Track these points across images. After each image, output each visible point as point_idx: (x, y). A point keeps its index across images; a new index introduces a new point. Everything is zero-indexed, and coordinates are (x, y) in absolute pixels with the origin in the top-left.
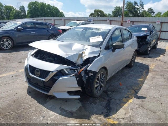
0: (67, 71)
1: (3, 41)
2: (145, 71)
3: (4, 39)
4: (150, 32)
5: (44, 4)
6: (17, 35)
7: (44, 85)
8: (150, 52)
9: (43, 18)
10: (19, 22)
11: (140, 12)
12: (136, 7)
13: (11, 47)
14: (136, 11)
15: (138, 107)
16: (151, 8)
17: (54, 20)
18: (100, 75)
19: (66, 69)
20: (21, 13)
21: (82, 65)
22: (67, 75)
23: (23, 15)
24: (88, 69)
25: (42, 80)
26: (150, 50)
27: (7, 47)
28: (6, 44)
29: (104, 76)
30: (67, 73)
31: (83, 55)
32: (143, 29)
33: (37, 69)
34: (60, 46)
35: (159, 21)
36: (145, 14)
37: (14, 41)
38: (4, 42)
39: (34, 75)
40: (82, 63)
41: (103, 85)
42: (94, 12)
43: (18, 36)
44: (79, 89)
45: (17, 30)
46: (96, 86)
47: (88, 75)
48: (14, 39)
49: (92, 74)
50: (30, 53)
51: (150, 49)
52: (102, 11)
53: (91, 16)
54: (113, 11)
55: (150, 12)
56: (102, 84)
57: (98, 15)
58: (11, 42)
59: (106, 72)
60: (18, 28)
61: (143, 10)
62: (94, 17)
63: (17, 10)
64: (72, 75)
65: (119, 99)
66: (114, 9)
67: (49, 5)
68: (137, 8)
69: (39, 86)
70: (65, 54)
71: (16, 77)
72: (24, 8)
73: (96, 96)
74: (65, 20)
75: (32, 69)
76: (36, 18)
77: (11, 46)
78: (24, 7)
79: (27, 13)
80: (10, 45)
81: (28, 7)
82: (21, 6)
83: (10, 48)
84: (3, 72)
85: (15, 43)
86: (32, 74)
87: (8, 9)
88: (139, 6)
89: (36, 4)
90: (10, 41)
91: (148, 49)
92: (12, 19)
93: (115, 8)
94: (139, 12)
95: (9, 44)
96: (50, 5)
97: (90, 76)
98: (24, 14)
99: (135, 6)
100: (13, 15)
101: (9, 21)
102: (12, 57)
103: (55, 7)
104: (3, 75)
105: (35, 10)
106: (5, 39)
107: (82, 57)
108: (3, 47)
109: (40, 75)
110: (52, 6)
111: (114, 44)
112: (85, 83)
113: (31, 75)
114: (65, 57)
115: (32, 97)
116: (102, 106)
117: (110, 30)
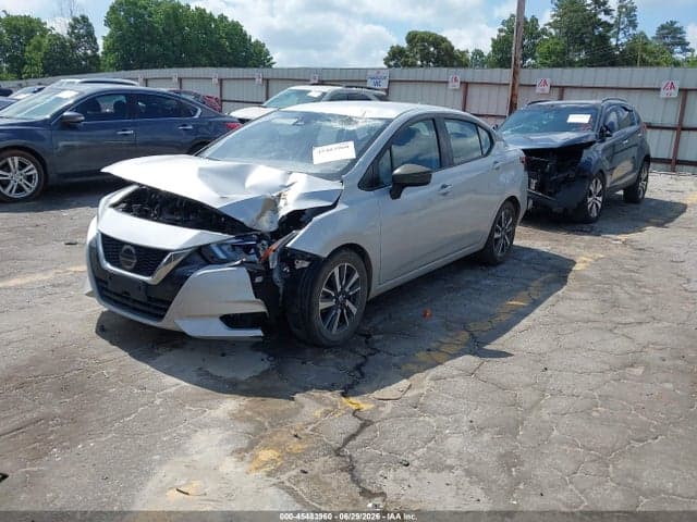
0: (221, 250)
1: (6, 167)
2: (542, 279)
3: (9, 160)
4: (602, 131)
5: (182, 7)
6: (61, 144)
7: (149, 298)
8: (600, 212)
9: (175, 72)
10: (68, 91)
11: (619, 40)
12: (602, 17)
13: (37, 189)
14: (604, 39)
15: (460, 375)
16: (673, 23)
17: (221, 81)
18: (336, 270)
19: (220, 245)
20: (74, 47)
21: (276, 235)
22: (222, 262)
23: (86, 57)
24: (289, 245)
25: (144, 282)
26: (602, 203)
27: (20, 189)
28: (16, 177)
29: (356, 276)
30: (222, 256)
31: (282, 203)
32: (573, 119)
33: (126, 247)
34: (203, 173)
35: (672, 86)
36: (645, 50)
37: (50, 169)
38: (9, 171)
39: (119, 266)
40: (274, 228)
41: (354, 310)
42: (404, 45)
43: (65, 146)
44: (260, 308)
45: (60, 123)
46: (323, 305)
47: (292, 266)
48: (47, 161)
49: (306, 264)
50: (107, 201)
51: (600, 199)
52: (444, 40)
53: (392, 63)
54: (493, 40)
55: (668, 41)
56: (348, 303)
57: (426, 57)
58: (35, 171)
59: (363, 265)
60: (65, 114)
61: (631, 31)
62: (406, 65)
63: (58, 37)
64: (238, 262)
65: (405, 354)
66: (501, 31)
67: (201, 12)
68: (605, 22)
69: (135, 301)
70: (217, 196)
71: (57, 290)
72: (90, 25)
73: (324, 342)
74: (267, 81)
75: (113, 247)
76: (144, 71)
77: (34, 185)
78: (90, 21)
79: (101, 50)
80: (30, 182)
81: (108, 22)
82: (78, 16)
83: (31, 195)
84: (10, 275)
85: (51, 176)
86: (113, 264)
87: (18, 31)
88: (615, 14)
89: (145, 8)
90: (32, 166)
91: (590, 199)
92: (35, 77)
93: (503, 24)
94: (613, 42)
95: (29, 178)
96: (208, 12)
97: (297, 267)
98: (89, 52)
99: (595, 15)
100: (38, 56)
101: (21, 86)
102: (42, 228)
103: (230, 20)
104: (13, 282)
105: (137, 35)
106: (13, 160)
107: (276, 211)
108: (6, 192)
109: (137, 265)
110: (216, 17)
111: (397, 171)
112: (281, 291)
113: (108, 266)
114: (217, 206)
115: (112, 343)
116: (338, 368)
117: (389, 121)
